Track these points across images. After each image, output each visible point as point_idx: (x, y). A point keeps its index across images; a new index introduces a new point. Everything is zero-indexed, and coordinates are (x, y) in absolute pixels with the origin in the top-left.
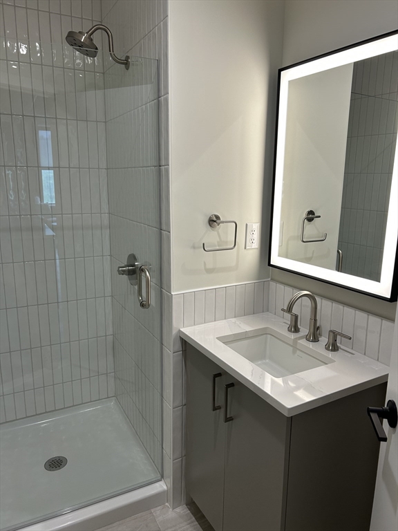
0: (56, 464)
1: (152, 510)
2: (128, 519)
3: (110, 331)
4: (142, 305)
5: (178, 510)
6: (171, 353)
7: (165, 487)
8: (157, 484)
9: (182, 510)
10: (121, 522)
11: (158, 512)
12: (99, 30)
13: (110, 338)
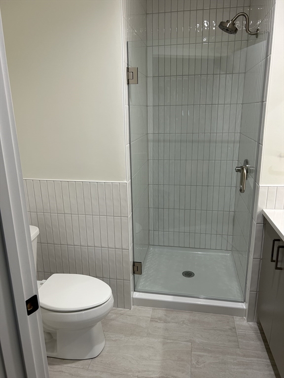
0: (188, 274)
1: (234, 317)
2: (218, 315)
3: (232, 209)
4: (241, 190)
5: (251, 323)
6: (255, 223)
7: (245, 307)
8: (240, 304)
9: (253, 324)
10: (214, 314)
11: (237, 319)
12: (242, 16)
13: (232, 214)
